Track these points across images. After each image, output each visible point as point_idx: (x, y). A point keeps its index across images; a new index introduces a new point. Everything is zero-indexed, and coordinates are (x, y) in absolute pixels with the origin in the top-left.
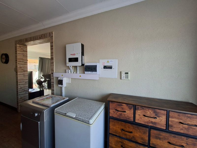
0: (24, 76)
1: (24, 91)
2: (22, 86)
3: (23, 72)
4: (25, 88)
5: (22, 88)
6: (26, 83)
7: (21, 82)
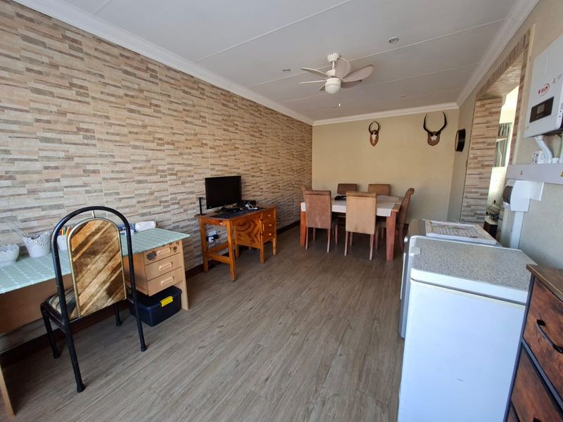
0: (480, 178)
1: (475, 214)
2: (472, 202)
3: (479, 168)
4: (479, 208)
5: (470, 206)
6: (481, 197)
7: (471, 192)
